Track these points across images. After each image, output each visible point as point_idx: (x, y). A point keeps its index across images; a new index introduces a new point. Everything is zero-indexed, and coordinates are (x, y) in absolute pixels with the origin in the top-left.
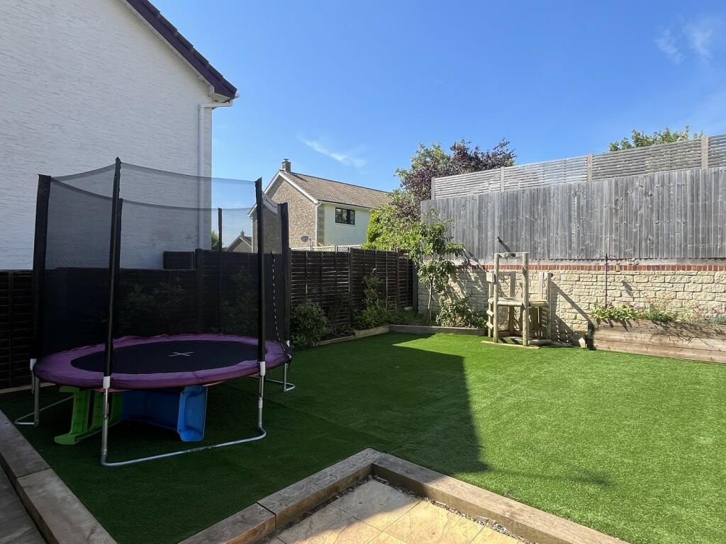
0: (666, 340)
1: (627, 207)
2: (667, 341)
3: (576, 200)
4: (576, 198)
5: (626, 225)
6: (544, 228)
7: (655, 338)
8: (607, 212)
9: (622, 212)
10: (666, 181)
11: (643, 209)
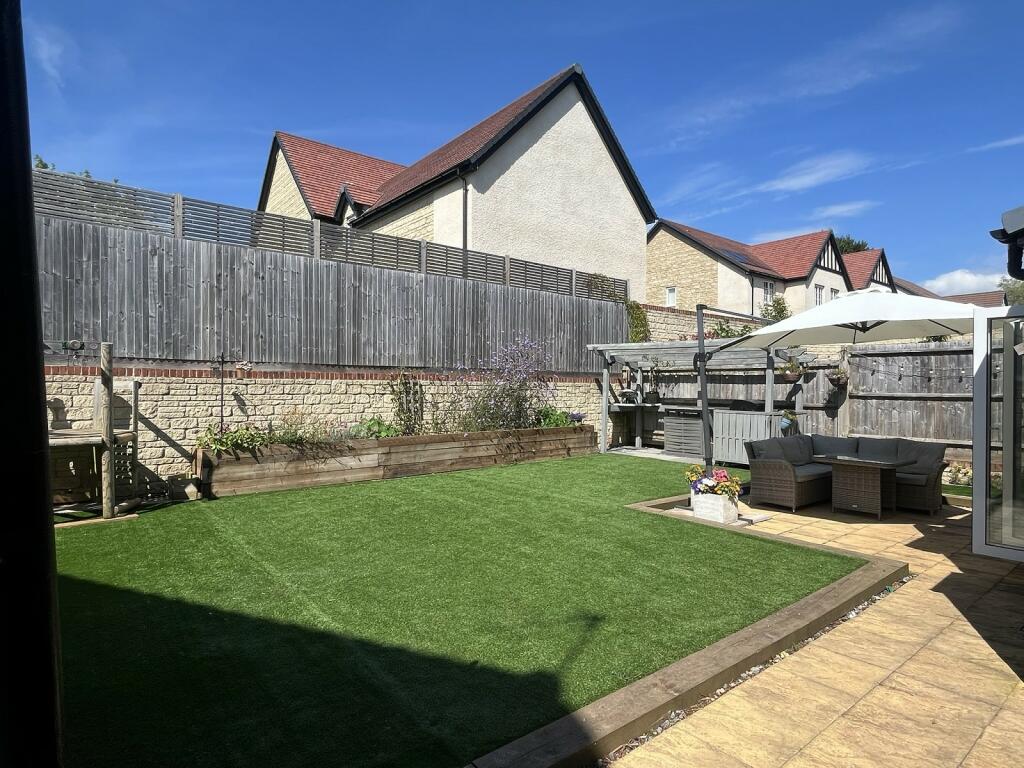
0: (304, 466)
1: (233, 287)
2: (304, 468)
3: (156, 262)
4: (156, 258)
5: (232, 313)
6: (95, 301)
7: (291, 466)
8: (205, 290)
9: (226, 294)
10: (279, 264)
11: (254, 294)
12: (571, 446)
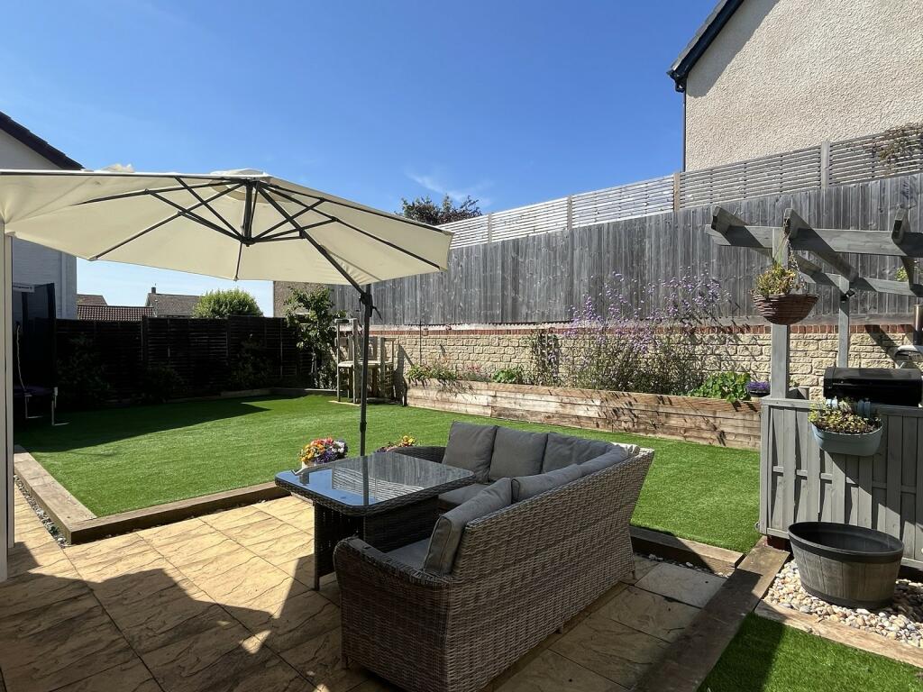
12: (726, 430)
